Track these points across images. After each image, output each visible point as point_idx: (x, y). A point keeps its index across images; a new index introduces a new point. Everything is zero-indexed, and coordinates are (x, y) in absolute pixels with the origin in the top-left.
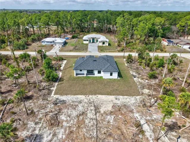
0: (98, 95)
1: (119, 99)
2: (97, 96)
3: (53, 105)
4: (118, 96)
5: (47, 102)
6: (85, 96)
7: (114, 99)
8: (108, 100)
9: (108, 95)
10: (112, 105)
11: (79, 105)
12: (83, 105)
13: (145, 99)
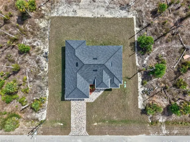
0: (93, 17)
1: (73, 11)
2: (93, 15)
3: (130, 4)
4: (73, 16)
5: (136, 9)
6: (104, 17)
7: (78, 11)
8: (83, 10)
9: (83, 18)
10: (80, 3)
11: (109, 4)
12: (105, 4)
13: (49, 12)
